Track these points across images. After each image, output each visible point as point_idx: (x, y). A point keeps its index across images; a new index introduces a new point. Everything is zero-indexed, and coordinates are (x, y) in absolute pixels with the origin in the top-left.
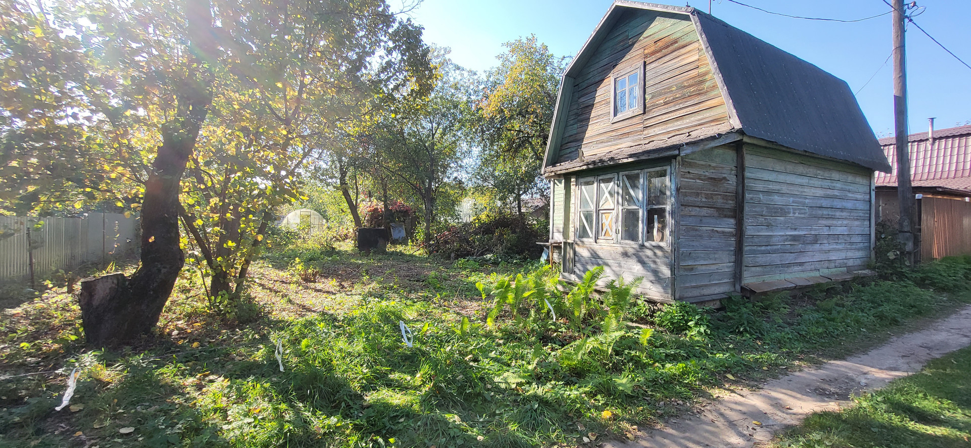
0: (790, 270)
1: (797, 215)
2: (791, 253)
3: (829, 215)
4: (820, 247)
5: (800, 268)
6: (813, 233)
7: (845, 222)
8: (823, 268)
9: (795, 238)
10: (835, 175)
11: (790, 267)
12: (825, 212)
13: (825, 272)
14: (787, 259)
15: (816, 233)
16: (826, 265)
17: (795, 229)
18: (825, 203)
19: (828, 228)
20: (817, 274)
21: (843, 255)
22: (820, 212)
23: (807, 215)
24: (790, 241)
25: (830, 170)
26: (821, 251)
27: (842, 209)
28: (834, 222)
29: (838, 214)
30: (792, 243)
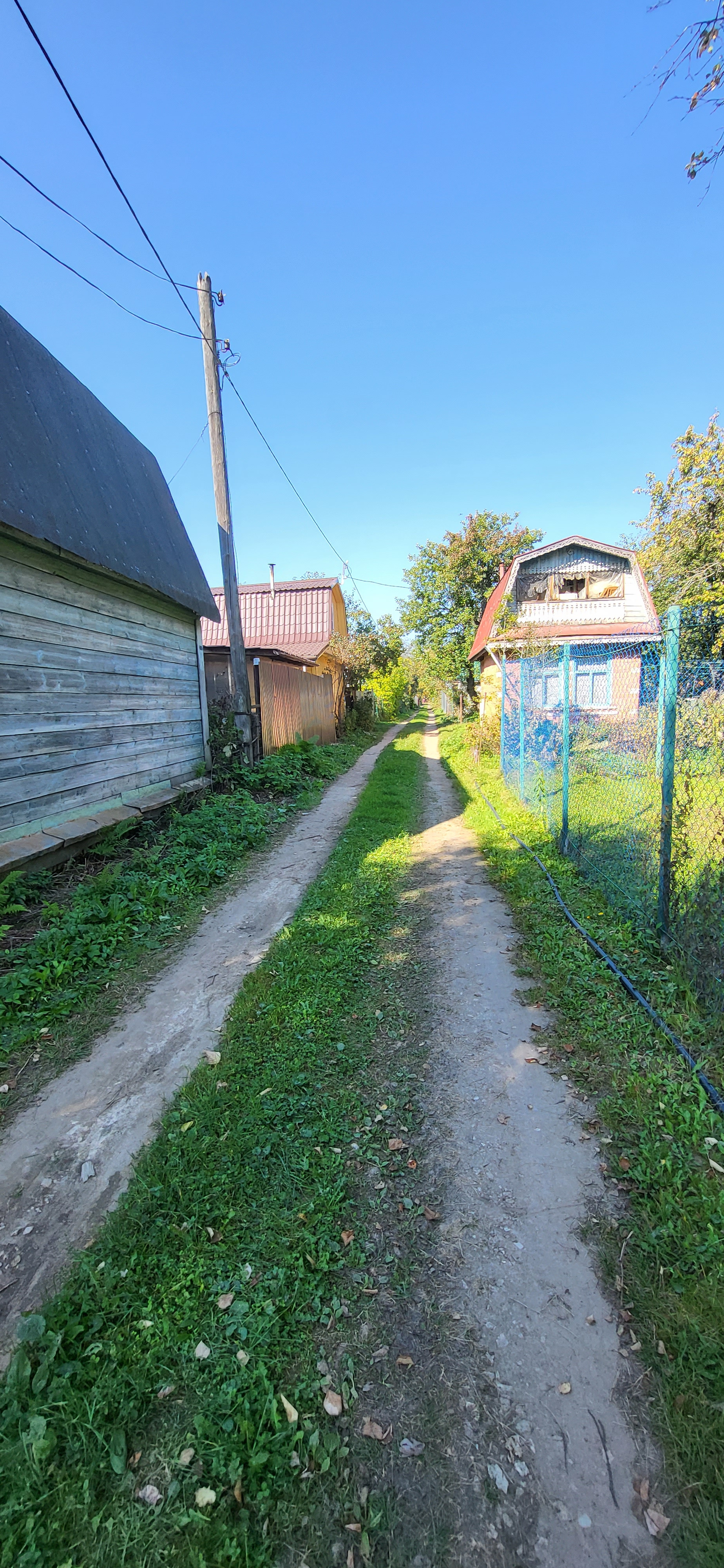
0: (55, 807)
1: (58, 688)
2: (53, 771)
3: (130, 688)
4: (118, 751)
5: (79, 798)
6: (100, 724)
7: (162, 701)
8: (127, 789)
9: (58, 739)
10: (136, 614)
11: (55, 801)
12: (123, 683)
13: (132, 796)
14: (44, 787)
15: (108, 723)
16: (134, 781)
17: (58, 720)
18: (120, 665)
19: (131, 713)
20: (117, 803)
21: (162, 759)
22: (111, 683)
23: (83, 690)
24: (46, 746)
25: (124, 602)
26: (120, 758)
27: (155, 679)
28: (142, 702)
29: (148, 687)
30: (53, 750)
